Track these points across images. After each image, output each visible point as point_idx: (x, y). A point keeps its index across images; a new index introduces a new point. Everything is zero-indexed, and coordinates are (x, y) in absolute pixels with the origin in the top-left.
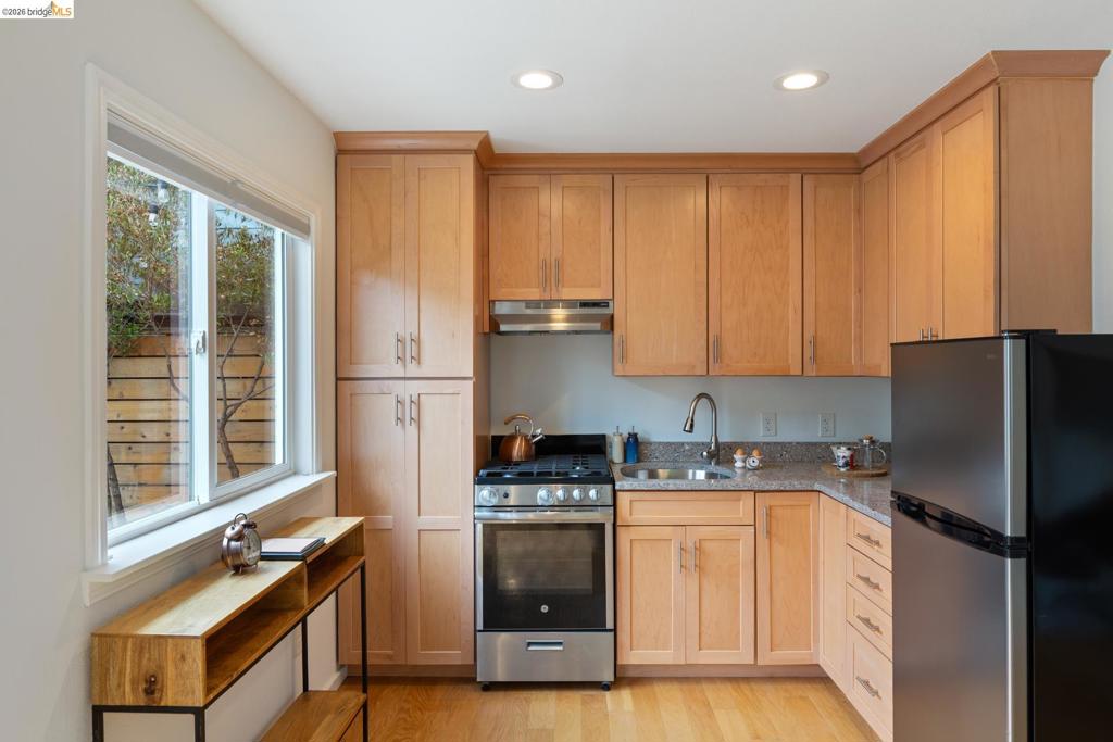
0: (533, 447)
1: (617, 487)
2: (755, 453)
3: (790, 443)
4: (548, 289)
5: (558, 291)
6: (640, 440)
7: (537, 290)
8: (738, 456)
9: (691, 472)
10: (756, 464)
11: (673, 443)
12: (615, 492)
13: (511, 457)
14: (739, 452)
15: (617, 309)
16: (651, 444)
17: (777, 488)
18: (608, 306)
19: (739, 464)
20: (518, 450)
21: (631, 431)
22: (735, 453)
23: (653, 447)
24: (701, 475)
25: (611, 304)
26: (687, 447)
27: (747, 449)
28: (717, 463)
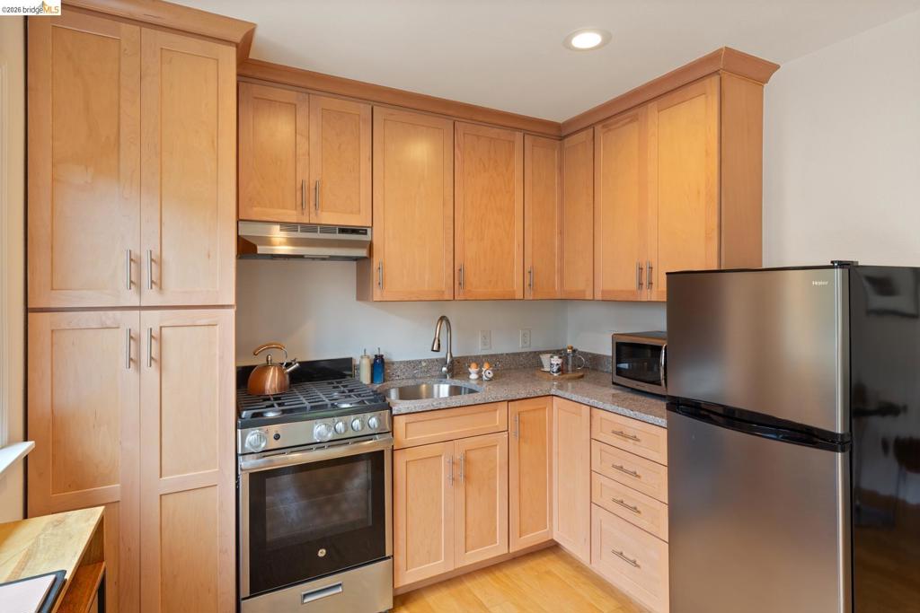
1: (394, 412)
2: (486, 366)
3: (502, 354)
4: (306, 211)
5: (316, 214)
6: (385, 361)
7: (295, 212)
8: (473, 370)
9: (436, 386)
10: (490, 376)
11: (413, 362)
12: (392, 417)
13: (264, 391)
14: (473, 365)
15: (377, 236)
16: (393, 363)
17: (525, 396)
18: (366, 233)
19: (474, 376)
21: (377, 353)
22: (469, 366)
23: (395, 366)
24: (444, 390)
25: (369, 230)
26: (424, 364)
27: (479, 361)
28: (452, 377)
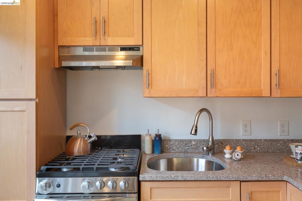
0: (89, 145)
1: (141, 179)
2: (238, 149)
3: (260, 140)
4: (98, 37)
5: (105, 40)
6: (163, 138)
7: (91, 39)
8: (227, 151)
9: (195, 160)
10: (239, 157)
11: (185, 140)
12: (139, 182)
14: (228, 147)
15: (145, 52)
16: (170, 140)
17: (256, 179)
18: (139, 50)
19: (227, 156)
20: (78, 147)
21: (157, 133)
22: (225, 148)
23: (172, 143)
25: (141, 48)
26: (194, 143)
27: (234, 144)
28: (213, 154)
